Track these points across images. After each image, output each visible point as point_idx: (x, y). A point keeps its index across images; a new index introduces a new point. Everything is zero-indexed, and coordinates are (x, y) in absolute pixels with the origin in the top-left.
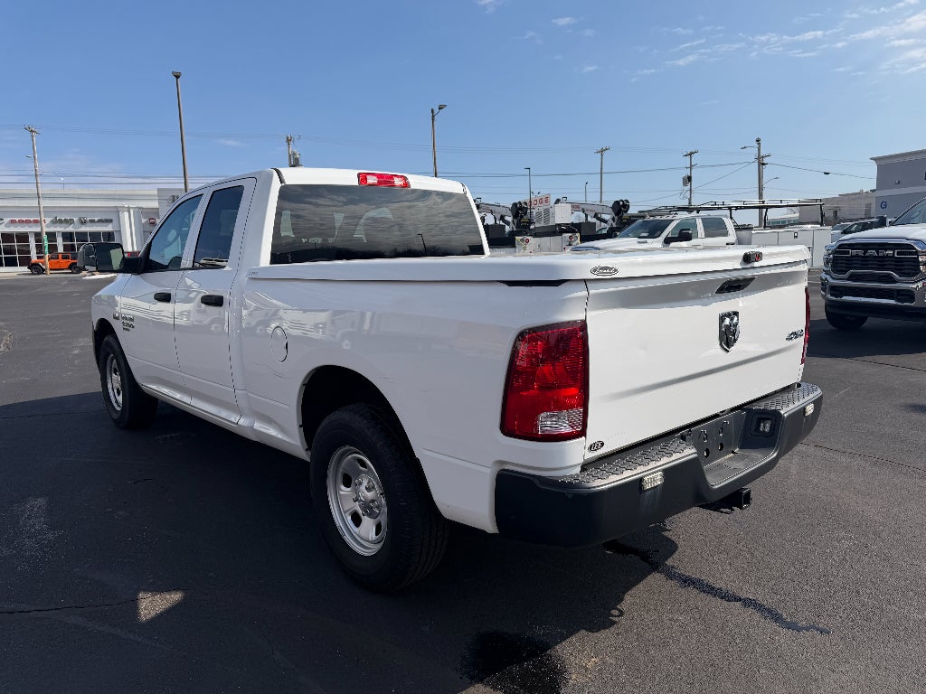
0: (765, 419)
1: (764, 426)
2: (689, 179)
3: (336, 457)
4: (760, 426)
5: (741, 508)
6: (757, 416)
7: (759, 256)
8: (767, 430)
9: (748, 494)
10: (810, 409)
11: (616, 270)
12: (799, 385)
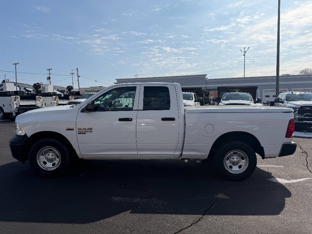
2: (49, 78)
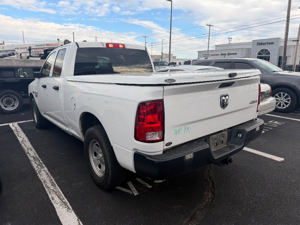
0: (240, 133)
1: (239, 135)
3: (92, 142)
4: (238, 135)
5: (227, 165)
6: (237, 131)
7: (235, 74)
8: (240, 136)
9: (231, 159)
10: (258, 129)
11: (175, 81)
12: (256, 119)
